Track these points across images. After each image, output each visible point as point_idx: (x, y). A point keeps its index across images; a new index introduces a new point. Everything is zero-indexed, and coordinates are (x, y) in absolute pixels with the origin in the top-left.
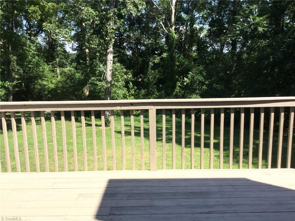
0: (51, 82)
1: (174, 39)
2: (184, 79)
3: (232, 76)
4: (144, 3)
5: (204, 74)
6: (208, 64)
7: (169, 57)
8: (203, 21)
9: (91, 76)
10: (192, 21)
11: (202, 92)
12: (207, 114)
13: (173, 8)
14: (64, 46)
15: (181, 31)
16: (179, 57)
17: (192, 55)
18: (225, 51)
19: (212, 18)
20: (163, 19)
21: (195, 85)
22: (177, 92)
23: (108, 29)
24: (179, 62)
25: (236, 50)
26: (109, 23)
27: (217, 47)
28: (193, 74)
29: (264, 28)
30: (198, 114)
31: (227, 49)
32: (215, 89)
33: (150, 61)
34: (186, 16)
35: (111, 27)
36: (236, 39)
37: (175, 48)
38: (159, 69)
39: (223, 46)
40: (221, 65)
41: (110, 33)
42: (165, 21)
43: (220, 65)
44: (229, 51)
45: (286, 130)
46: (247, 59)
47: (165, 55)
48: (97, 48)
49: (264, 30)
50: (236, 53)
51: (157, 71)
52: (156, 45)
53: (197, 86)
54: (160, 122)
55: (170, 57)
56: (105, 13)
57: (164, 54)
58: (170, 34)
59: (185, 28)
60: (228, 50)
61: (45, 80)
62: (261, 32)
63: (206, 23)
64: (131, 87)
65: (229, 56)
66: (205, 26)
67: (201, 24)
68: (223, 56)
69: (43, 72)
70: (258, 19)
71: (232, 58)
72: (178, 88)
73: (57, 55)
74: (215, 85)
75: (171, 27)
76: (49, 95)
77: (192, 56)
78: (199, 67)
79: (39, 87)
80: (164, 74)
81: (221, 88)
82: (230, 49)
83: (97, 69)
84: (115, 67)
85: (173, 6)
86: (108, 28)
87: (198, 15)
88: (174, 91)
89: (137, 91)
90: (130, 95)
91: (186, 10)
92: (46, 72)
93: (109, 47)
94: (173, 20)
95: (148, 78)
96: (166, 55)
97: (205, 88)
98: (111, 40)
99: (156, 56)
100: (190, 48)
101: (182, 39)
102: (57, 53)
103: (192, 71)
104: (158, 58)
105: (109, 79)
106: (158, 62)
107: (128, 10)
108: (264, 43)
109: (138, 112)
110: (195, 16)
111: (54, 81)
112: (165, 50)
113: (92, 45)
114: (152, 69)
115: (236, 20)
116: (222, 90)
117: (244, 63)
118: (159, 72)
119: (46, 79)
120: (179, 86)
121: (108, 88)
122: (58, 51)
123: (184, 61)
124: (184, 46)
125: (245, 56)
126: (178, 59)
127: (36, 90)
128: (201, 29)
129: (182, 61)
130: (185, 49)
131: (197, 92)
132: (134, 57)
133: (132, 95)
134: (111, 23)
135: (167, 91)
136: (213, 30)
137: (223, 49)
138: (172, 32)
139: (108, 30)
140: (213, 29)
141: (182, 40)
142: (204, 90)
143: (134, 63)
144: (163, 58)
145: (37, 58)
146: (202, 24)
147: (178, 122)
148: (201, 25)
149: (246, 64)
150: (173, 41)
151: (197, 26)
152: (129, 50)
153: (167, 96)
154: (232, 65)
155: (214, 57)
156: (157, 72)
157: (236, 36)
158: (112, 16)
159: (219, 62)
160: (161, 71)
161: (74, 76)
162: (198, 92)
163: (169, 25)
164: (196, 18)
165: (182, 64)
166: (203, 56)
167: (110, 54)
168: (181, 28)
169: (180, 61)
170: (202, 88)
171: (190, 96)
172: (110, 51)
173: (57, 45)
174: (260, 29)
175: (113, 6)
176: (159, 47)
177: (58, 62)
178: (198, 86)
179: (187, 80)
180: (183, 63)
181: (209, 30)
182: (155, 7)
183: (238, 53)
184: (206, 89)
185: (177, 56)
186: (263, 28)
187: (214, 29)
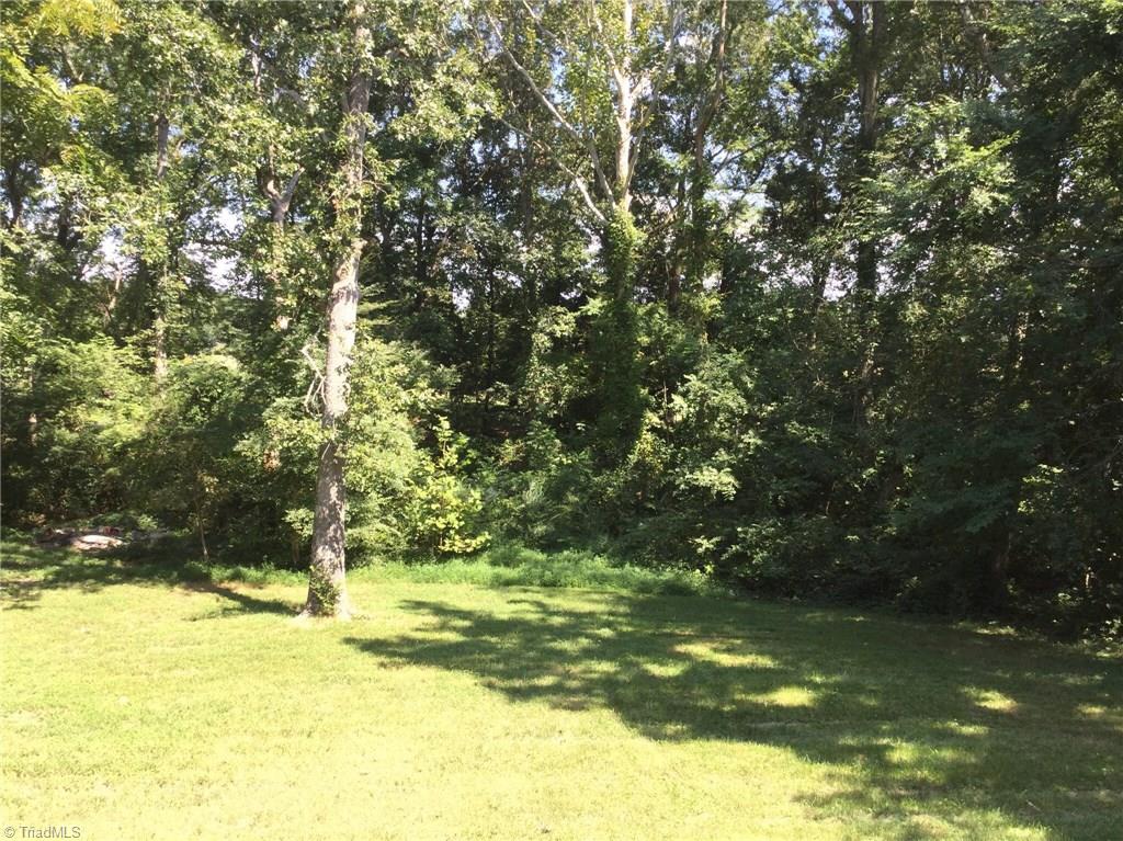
0: (128, 415)
1: (629, 245)
2: (672, 401)
3: (863, 393)
4: (488, 93)
5: (749, 386)
6: (766, 341)
7: (610, 315)
8: (743, 177)
9: (275, 394)
10: (701, 174)
11: (741, 456)
12: (765, 553)
13: (624, 126)
14: (207, 273)
15: (662, 215)
16: (650, 313)
17: (701, 305)
18: (833, 291)
19: (780, 168)
20: (590, 169)
21: (718, 426)
22: (642, 453)
23: (333, 198)
24: (649, 335)
25: (873, 287)
26: (341, 174)
27: (799, 276)
28: (703, 382)
29: (996, 195)
30: (726, 551)
31: (839, 283)
32: (795, 442)
33: (535, 329)
34: (677, 158)
35: (350, 191)
36: (875, 240)
37: (638, 281)
38: (572, 361)
39: (825, 272)
40: (819, 348)
41: (342, 212)
42: (596, 177)
43: (814, 347)
44: (849, 291)
45: (1103, 629)
46: (924, 324)
47: (594, 306)
48: (289, 276)
49: (995, 202)
50: (877, 299)
51: (563, 367)
52: (561, 267)
53: (722, 429)
54: (566, 585)
55: (614, 314)
56: (321, 130)
57: (591, 300)
58: (614, 225)
59: (674, 203)
60: (843, 289)
61: (100, 405)
62: (986, 210)
63: (754, 186)
64: (445, 437)
65: (849, 311)
66: (750, 198)
67: (735, 188)
68: (822, 311)
69: (98, 372)
70: (969, 156)
71: (861, 321)
72: (649, 436)
73: (159, 307)
74: (794, 427)
75: (618, 197)
76: (111, 470)
77: (698, 312)
78: (726, 356)
79: (71, 437)
80: (593, 380)
81: (819, 437)
82: (850, 286)
83: (298, 362)
84: (361, 354)
85: (624, 117)
86: (334, 194)
87: (723, 155)
88: (629, 449)
89: (472, 453)
90: (441, 469)
91: (678, 138)
92: (108, 374)
93: (339, 273)
94: (625, 169)
95: (526, 398)
96: (601, 305)
97: (752, 441)
98: (346, 242)
99: (559, 309)
100: (693, 281)
101: (661, 246)
102: (158, 298)
103: (696, 373)
104: (570, 316)
105: (337, 406)
106: (566, 334)
107: (421, 121)
108: (994, 256)
109: (474, 542)
110: (711, 158)
111: (138, 411)
112: (596, 287)
113: (267, 265)
114: (544, 359)
115: (873, 166)
116: (823, 445)
117: (911, 340)
118: (574, 370)
119: (107, 402)
120: (653, 430)
121: (329, 448)
122: (162, 290)
123: (672, 327)
124: (673, 273)
125: (914, 311)
126: (647, 323)
127: (55, 448)
128: (737, 208)
129: (661, 330)
130: (674, 285)
131: (721, 459)
132: (478, 315)
133: (450, 470)
134: (351, 172)
135: (602, 450)
136: (782, 213)
137: (824, 283)
138: (623, 216)
139: (334, 202)
140: (782, 207)
141: (663, 250)
142: (748, 449)
143: (477, 336)
144: (587, 316)
145: (16, 320)
146: (739, 189)
147: (642, 583)
148: (737, 195)
149: (920, 346)
150: (626, 251)
151: (717, 195)
152: (457, 287)
153: (604, 470)
154: (862, 348)
155: (790, 316)
156: (566, 373)
157: (874, 226)
158: (355, 144)
159: (810, 335)
160: (582, 367)
161: (220, 391)
162: (726, 457)
163: (610, 192)
164: (715, 166)
165: (660, 343)
166: (741, 310)
167: (342, 301)
168: (659, 207)
169: (657, 328)
170: (742, 441)
171: (691, 473)
172: (344, 288)
173: (161, 267)
174: (981, 198)
175: (360, 105)
176: (577, 277)
177: (161, 332)
178: (730, 428)
179: (685, 406)
180: (668, 336)
181: (768, 212)
182: (558, 125)
183: (882, 298)
184: (758, 447)
185: (641, 311)
186: (992, 194)
187: (788, 208)
